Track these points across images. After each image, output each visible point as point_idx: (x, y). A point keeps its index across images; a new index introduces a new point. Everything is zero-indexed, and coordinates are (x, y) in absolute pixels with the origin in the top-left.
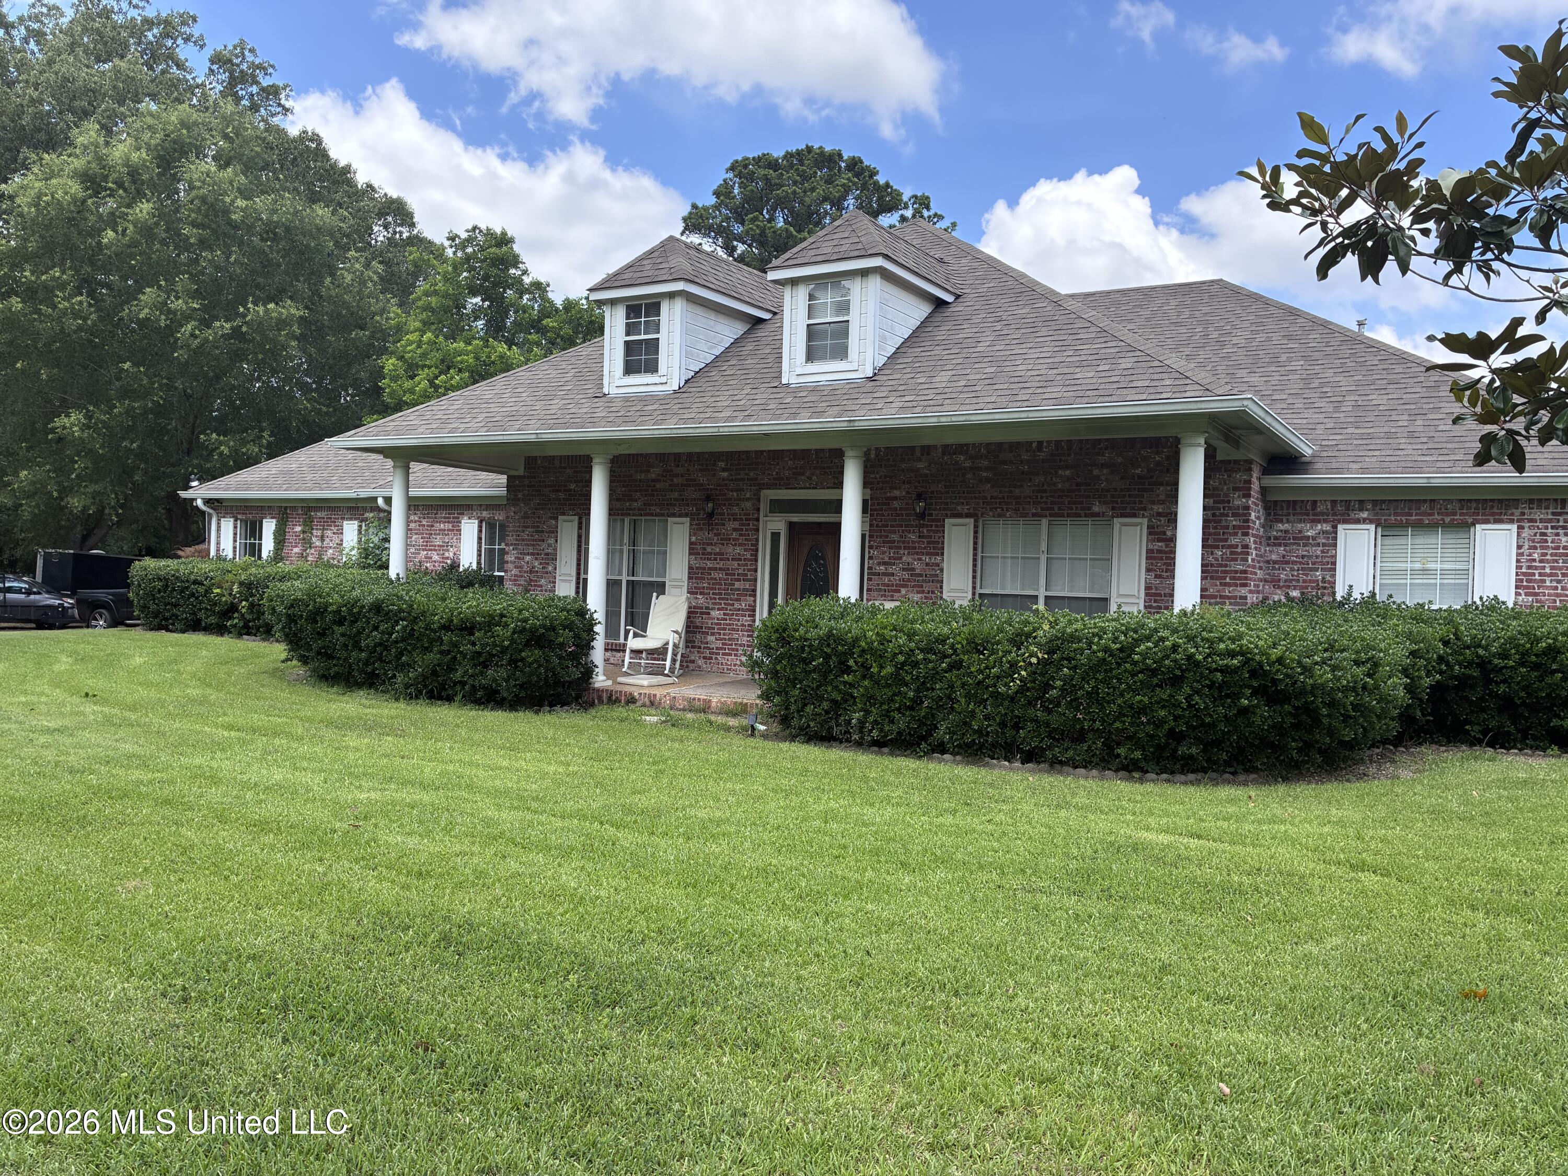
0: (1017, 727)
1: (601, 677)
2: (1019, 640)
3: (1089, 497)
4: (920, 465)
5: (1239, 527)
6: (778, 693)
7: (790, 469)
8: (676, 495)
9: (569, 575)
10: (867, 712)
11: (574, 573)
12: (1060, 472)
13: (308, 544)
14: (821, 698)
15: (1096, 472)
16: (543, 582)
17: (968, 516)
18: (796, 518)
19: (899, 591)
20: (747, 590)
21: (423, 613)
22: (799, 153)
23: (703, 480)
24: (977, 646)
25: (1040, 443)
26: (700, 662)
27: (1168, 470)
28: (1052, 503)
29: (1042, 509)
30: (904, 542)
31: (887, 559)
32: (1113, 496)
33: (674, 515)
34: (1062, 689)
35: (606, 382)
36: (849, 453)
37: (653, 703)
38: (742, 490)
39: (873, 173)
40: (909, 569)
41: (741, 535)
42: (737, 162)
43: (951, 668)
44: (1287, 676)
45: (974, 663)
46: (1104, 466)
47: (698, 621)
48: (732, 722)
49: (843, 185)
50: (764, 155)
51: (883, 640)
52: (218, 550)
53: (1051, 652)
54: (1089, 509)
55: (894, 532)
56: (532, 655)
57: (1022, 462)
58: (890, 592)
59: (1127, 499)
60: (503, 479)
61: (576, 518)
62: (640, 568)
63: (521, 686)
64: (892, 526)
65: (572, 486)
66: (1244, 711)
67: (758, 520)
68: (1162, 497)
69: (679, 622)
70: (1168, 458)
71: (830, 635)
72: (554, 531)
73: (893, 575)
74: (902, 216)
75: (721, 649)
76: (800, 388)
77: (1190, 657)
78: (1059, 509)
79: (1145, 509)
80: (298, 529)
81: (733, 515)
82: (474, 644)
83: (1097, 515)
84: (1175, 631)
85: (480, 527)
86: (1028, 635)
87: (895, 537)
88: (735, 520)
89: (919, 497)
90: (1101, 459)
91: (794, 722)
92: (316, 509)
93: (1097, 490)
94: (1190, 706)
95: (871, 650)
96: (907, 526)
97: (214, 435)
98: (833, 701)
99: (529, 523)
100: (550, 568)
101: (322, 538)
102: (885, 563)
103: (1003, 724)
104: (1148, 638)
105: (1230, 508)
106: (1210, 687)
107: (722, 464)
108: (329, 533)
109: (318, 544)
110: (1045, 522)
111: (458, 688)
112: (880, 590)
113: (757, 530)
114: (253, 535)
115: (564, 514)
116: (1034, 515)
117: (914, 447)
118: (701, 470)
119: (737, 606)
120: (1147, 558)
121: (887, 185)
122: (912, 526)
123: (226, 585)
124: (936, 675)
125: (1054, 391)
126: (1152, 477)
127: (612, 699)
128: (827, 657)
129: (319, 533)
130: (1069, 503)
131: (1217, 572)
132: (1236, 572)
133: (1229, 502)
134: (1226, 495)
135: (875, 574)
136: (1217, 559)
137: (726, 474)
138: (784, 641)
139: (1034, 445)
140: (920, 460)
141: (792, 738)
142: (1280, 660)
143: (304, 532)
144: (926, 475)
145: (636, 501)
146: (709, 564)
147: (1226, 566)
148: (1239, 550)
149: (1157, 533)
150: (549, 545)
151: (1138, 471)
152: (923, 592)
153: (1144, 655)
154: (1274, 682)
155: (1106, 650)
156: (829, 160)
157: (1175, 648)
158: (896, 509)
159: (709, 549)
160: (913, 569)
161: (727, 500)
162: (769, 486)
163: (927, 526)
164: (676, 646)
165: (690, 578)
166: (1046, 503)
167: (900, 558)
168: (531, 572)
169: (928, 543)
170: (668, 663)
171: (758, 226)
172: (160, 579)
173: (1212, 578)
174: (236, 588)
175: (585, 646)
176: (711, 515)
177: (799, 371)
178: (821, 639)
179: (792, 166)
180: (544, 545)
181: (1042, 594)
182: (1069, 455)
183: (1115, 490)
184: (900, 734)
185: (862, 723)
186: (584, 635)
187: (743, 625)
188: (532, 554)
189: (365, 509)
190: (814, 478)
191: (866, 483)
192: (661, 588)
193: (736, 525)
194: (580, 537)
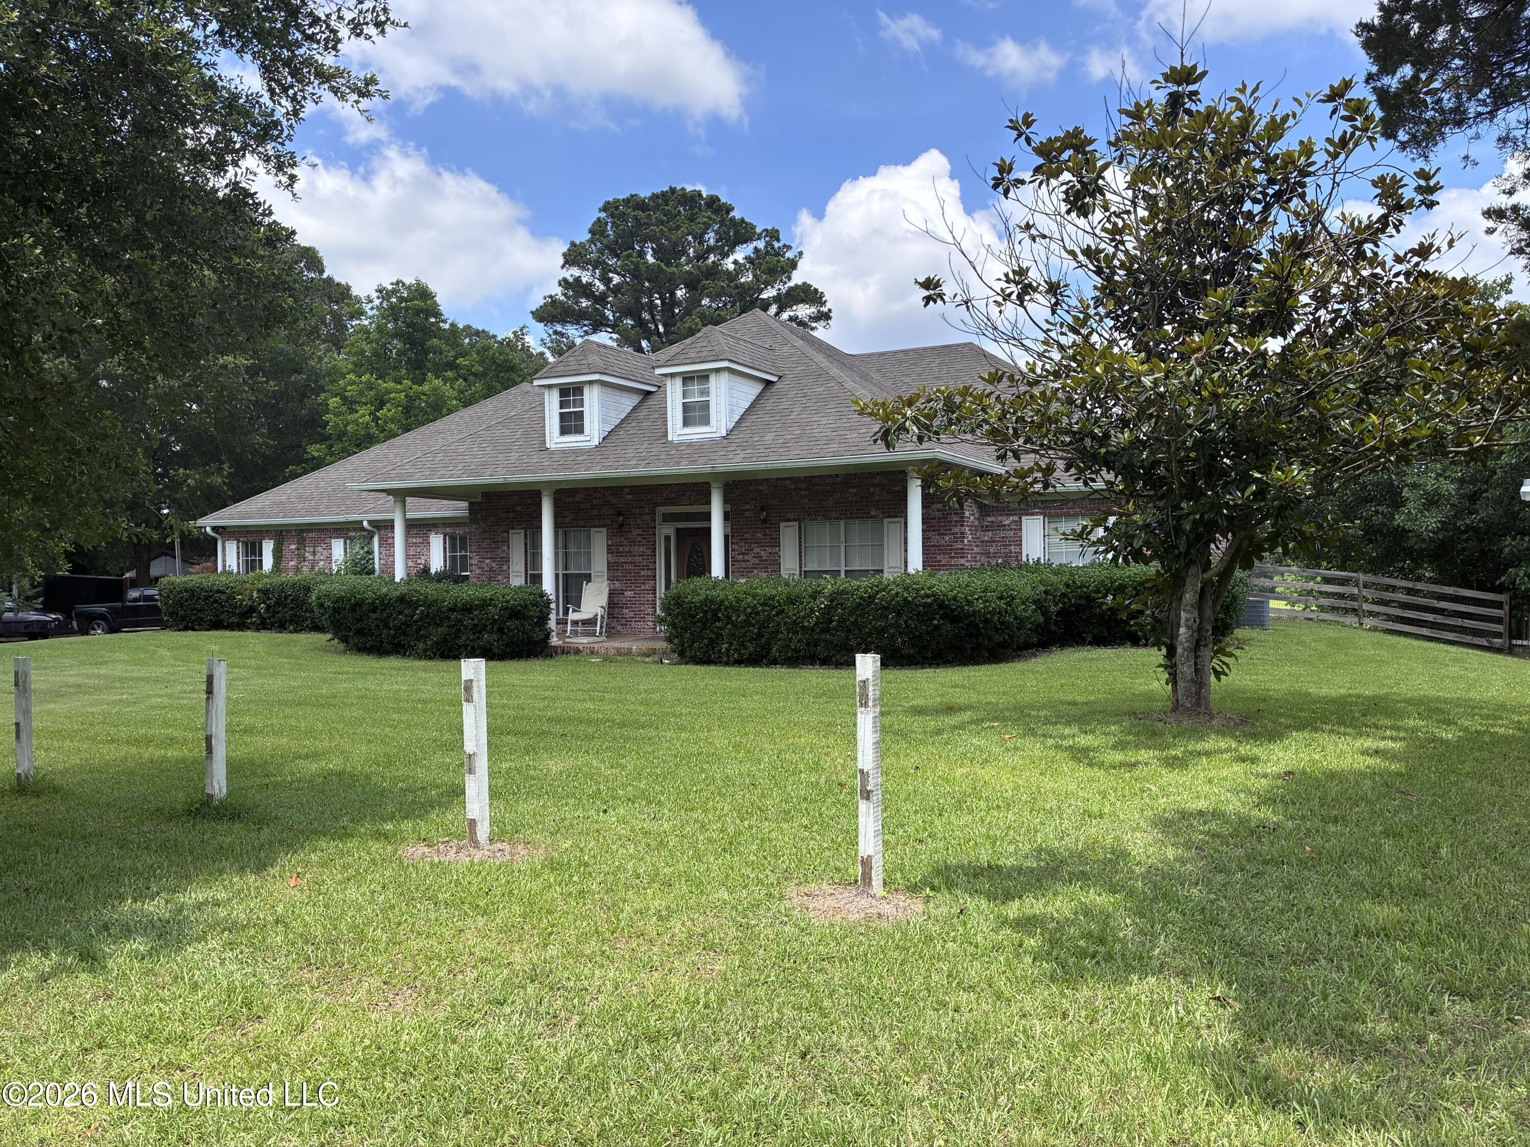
0: (816, 645)
1: (555, 639)
2: (814, 595)
3: (868, 505)
4: (762, 487)
5: (958, 522)
6: (677, 637)
7: (675, 492)
8: (595, 512)
9: (520, 572)
10: (731, 644)
11: (523, 570)
12: (851, 490)
13: (302, 558)
14: (703, 638)
15: (872, 489)
16: (500, 577)
17: (794, 520)
18: (681, 525)
19: (751, 572)
20: (649, 576)
21: (435, 601)
22: (663, 194)
23: (614, 501)
24: (792, 600)
26: (619, 628)
28: (846, 510)
29: (841, 514)
30: (754, 539)
31: (743, 551)
32: (883, 505)
33: (595, 526)
34: (838, 621)
35: (548, 440)
36: (713, 485)
37: (592, 652)
38: (643, 507)
39: (729, 209)
40: (758, 556)
41: (643, 538)
42: (608, 203)
43: (778, 614)
44: (958, 607)
45: (791, 611)
47: (616, 600)
48: (647, 660)
49: (704, 223)
50: (632, 196)
51: (739, 600)
52: (224, 566)
53: (831, 601)
54: (869, 513)
55: (748, 533)
56: (512, 624)
58: (746, 572)
59: (892, 506)
60: (465, 504)
61: (523, 531)
62: (571, 564)
63: (507, 645)
64: (746, 529)
65: (519, 508)
66: (937, 628)
67: (654, 527)
69: (604, 600)
71: (706, 599)
72: (507, 541)
73: (748, 561)
74: (756, 249)
75: (633, 618)
76: (681, 444)
77: (905, 599)
78: (851, 514)
79: (902, 512)
80: (293, 547)
81: (637, 524)
82: (473, 619)
83: (873, 517)
84: (898, 585)
85: (445, 539)
86: (820, 592)
87: (748, 536)
88: (638, 528)
89: (763, 509)
90: (875, 481)
91: (688, 653)
92: (308, 531)
93: (873, 501)
94: (907, 626)
95: (731, 606)
96: (755, 528)
97: (181, 470)
98: (710, 639)
99: (487, 535)
100: (505, 568)
101: (314, 553)
102: (741, 554)
103: (808, 645)
104: (884, 590)
105: (952, 510)
106: (918, 615)
108: (320, 549)
109: (311, 557)
110: (842, 523)
111: (462, 649)
112: (739, 571)
113: (655, 535)
114: (253, 553)
115: (514, 528)
116: (835, 518)
118: (613, 494)
119: (643, 587)
120: (904, 543)
121: (742, 220)
122: (759, 528)
123: (247, 592)
124: (769, 619)
125: (834, 447)
126: (906, 492)
127: (564, 651)
128: (706, 613)
129: (311, 549)
130: (857, 510)
131: (946, 550)
132: (957, 549)
135: (736, 561)
136: (946, 542)
137: (630, 497)
138: (678, 605)
140: (762, 484)
141: (687, 663)
142: (954, 598)
143: (298, 549)
144: (766, 494)
145: (566, 517)
146: (622, 560)
147: (951, 546)
148: (959, 535)
150: (503, 551)
151: (897, 488)
152: (768, 572)
153: (881, 599)
154: (952, 610)
155: (861, 598)
156: (691, 200)
157: (897, 594)
158: (748, 517)
159: (621, 549)
160: (761, 557)
161: (632, 514)
162: (661, 505)
163: (768, 528)
164: (602, 617)
165: (608, 570)
166: (843, 510)
167: (752, 550)
168: (490, 571)
169: (770, 539)
170: (598, 628)
171: (632, 262)
172: (186, 591)
174: (255, 594)
175: (544, 618)
176: (621, 526)
177: (679, 432)
178: (701, 601)
179: (658, 205)
180: (499, 552)
181: (843, 569)
182: (855, 479)
183: (885, 501)
184: (750, 655)
185: (728, 650)
186: (545, 610)
187: (647, 600)
188: (490, 558)
189: (349, 530)
190: (691, 499)
191: (726, 501)
192: (588, 578)
193: (640, 531)
194: (526, 544)
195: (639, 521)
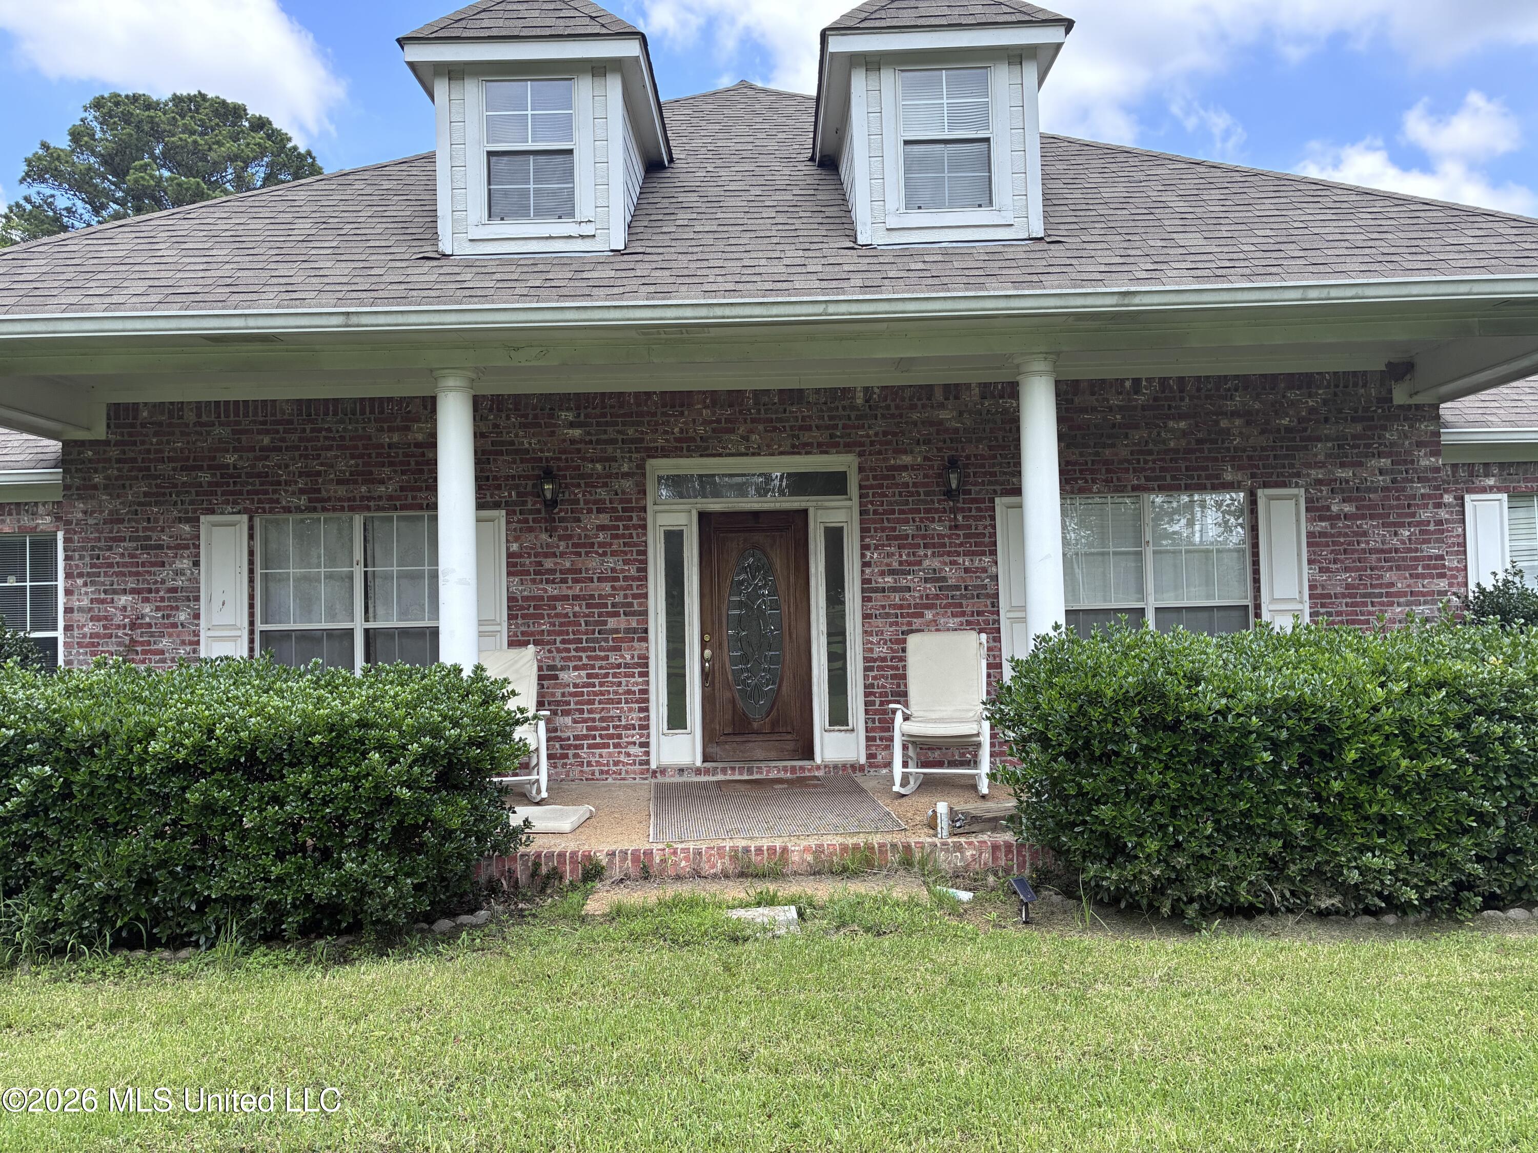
3: (1216, 459)
4: (944, 415)
5: (1430, 496)
7: (705, 422)
9: (233, 627)
11: (243, 622)
12: (1171, 424)
15: (1224, 423)
16: (164, 643)
18: (715, 505)
19: (922, 615)
20: (635, 631)
22: (189, 98)
25: (1136, 382)
27: (1326, 420)
28: (1162, 469)
29: (1147, 479)
30: (924, 537)
31: (895, 565)
32: (1250, 458)
35: (444, 228)
38: (615, 459)
39: (286, 138)
40: (936, 578)
41: (616, 537)
42: (100, 97)
46: (1234, 414)
54: (1218, 477)
55: (906, 521)
57: (1111, 409)
59: (1271, 461)
61: (245, 518)
64: (902, 512)
65: (230, 459)
67: (644, 509)
68: (1321, 457)
70: (1325, 402)
72: (189, 546)
73: (909, 589)
75: (586, 737)
78: (1174, 478)
79: (1298, 475)
81: (595, 502)
87: (909, 529)
88: (599, 511)
89: (953, 463)
90: (1230, 405)
93: (1228, 449)
96: (927, 511)
99: (124, 530)
100: (182, 616)
102: (892, 572)
105: (1415, 471)
107: (568, 416)
110: (1146, 498)
112: (888, 615)
113: (644, 527)
115: (212, 512)
116: (1135, 488)
117: (931, 387)
118: (523, 426)
119: (614, 658)
120: (1309, 545)
122: (937, 511)
126: (1305, 430)
130: (1187, 468)
131: (1404, 559)
132: (1430, 558)
133: (1412, 462)
134: (1408, 452)
135: (876, 590)
136: (1403, 543)
137: (577, 433)
139: (1128, 384)
140: (942, 406)
144: (956, 430)
145: (382, 482)
146: (551, 590)
147: (1416, 550)
148: (1432, 527)
149: (1317, 509)
150: (179, 573)
151: (1285, 421)
152: (963, 614)
158: (906, 485)
159: (549, 564)
160: (944, 579)
161: (581, 476)
162: (665, 453)
163: (962, 510)
165: (510, 617)
166: (1153, 470)
167: (920, 563)
168: (133, 626)
169: (966, 536)
173: (1398, 568)
176: (550, 504)
177: (892, 223)
180: (166, 573)
181: (1151, 605)
182: (1182, 399)
183: (1254, 449)
187: (629, 692)
188: (133, 591)
190: (754, 437)
193: (604, 519)
194: (251, 553)
195: (602, 493)
